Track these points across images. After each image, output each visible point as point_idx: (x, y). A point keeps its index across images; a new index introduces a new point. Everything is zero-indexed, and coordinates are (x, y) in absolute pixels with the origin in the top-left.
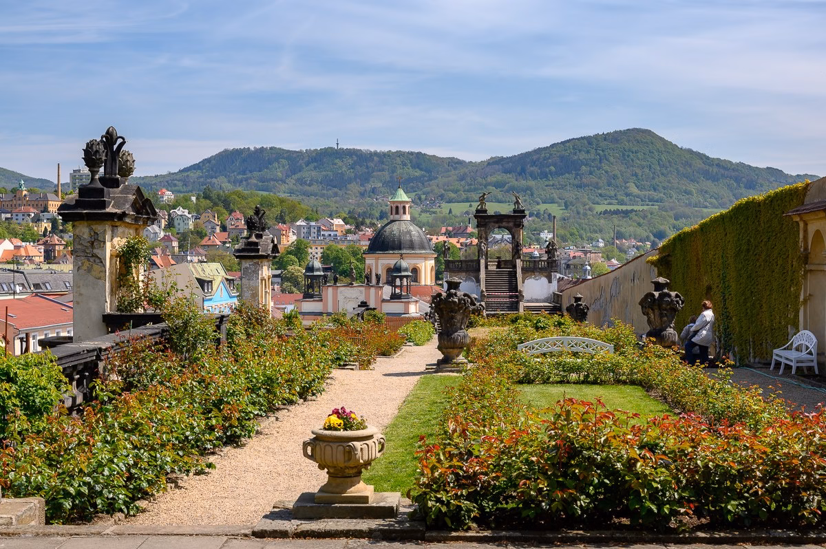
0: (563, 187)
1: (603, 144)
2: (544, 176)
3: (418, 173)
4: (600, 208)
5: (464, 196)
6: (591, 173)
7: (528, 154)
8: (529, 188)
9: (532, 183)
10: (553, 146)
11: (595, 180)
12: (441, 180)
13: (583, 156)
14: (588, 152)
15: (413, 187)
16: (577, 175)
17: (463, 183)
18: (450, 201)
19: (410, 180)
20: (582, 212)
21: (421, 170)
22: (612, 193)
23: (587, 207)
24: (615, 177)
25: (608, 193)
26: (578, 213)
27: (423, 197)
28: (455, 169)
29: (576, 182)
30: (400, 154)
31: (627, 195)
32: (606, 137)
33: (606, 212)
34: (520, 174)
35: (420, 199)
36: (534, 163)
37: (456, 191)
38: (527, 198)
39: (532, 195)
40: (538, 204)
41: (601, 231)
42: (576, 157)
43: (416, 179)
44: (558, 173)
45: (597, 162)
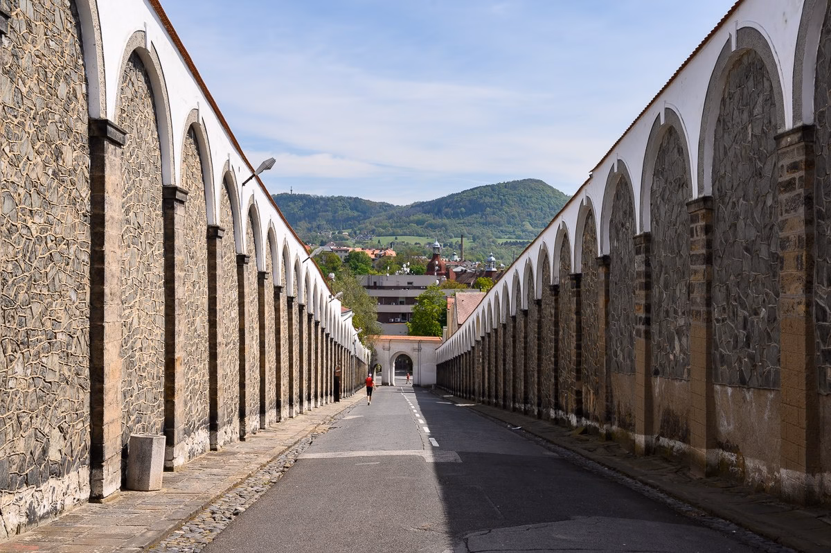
0: (471, 225)
1: (504, 190)
2: (456, 215)
3: (356, 214)
4: (500, 241)
5: (391, 231)
6: (494, 214)
7: (443, 199)
8: (444, 225)
9: (446, 221)
10: (463, 192)
11: (497, 218)
12: (373, 219)
13: (487, 200)
14: (492, 197)
15: (350, 225)
16: (483, 215)
17: (390, 221)
18: (379, 235)
19: (348, 219)
20: (486, 244)
21: (358, 211)
22: (511, 230)
23: (491, 240)
24: (513, 217)
25: (508, 230)
26: (484, 245)
27: (358, 232)
28: (385, 211)
29: (482, 221)
30: (341, 199)
31: (523, 231)
32: (506, 185)
33: (506, 243)
34: (437, 214)
35: (355, 233)
36: (448, 205)
37: (384, 228)
38: (442, 233)
39: (446, 230)
40: (451, 238)
41: (502, 258)
42: (482, 201)
43: (354, 218)
44: (469, 213)
45: (499, 205)
